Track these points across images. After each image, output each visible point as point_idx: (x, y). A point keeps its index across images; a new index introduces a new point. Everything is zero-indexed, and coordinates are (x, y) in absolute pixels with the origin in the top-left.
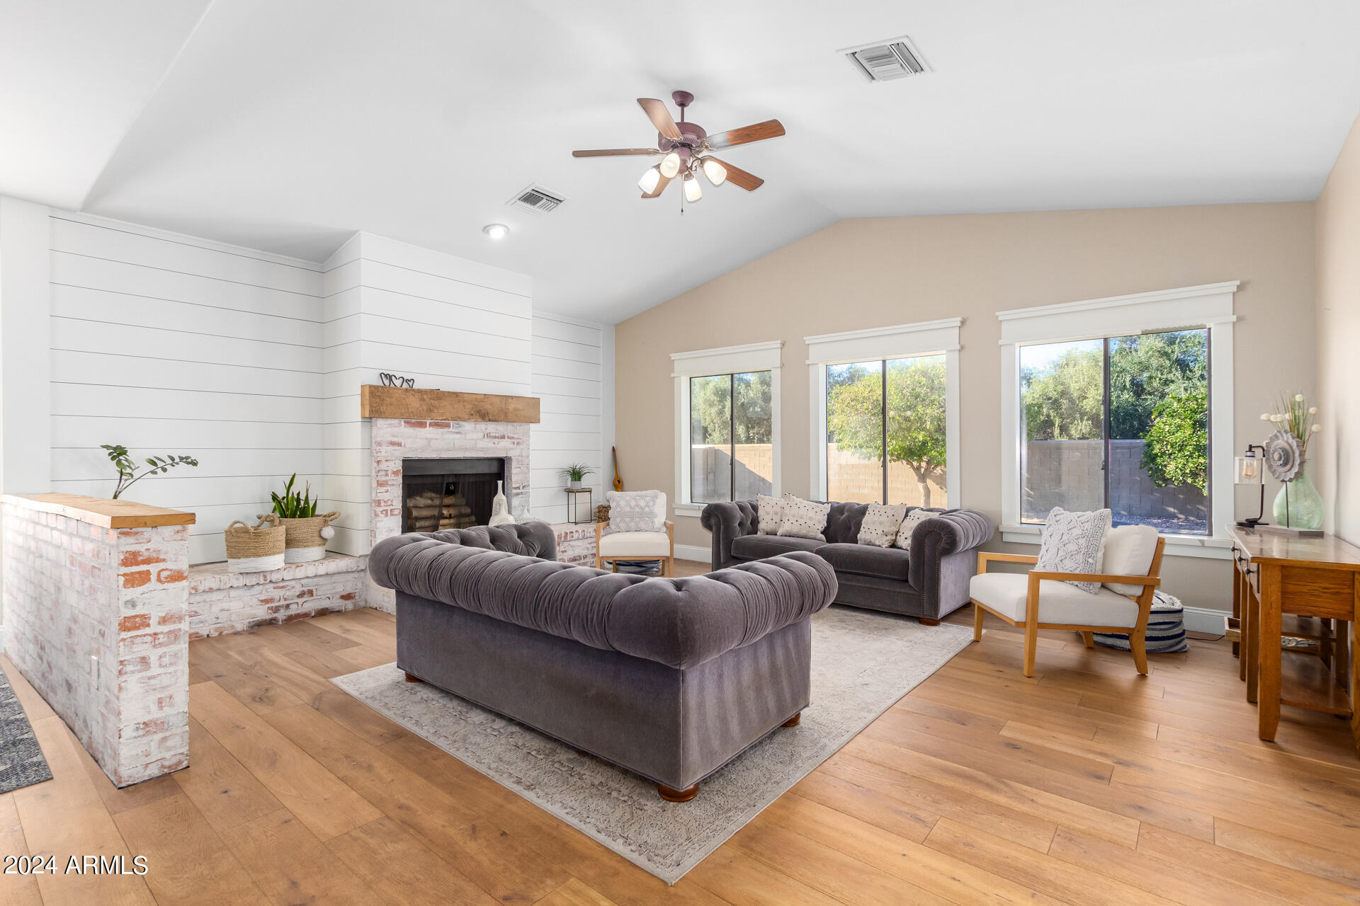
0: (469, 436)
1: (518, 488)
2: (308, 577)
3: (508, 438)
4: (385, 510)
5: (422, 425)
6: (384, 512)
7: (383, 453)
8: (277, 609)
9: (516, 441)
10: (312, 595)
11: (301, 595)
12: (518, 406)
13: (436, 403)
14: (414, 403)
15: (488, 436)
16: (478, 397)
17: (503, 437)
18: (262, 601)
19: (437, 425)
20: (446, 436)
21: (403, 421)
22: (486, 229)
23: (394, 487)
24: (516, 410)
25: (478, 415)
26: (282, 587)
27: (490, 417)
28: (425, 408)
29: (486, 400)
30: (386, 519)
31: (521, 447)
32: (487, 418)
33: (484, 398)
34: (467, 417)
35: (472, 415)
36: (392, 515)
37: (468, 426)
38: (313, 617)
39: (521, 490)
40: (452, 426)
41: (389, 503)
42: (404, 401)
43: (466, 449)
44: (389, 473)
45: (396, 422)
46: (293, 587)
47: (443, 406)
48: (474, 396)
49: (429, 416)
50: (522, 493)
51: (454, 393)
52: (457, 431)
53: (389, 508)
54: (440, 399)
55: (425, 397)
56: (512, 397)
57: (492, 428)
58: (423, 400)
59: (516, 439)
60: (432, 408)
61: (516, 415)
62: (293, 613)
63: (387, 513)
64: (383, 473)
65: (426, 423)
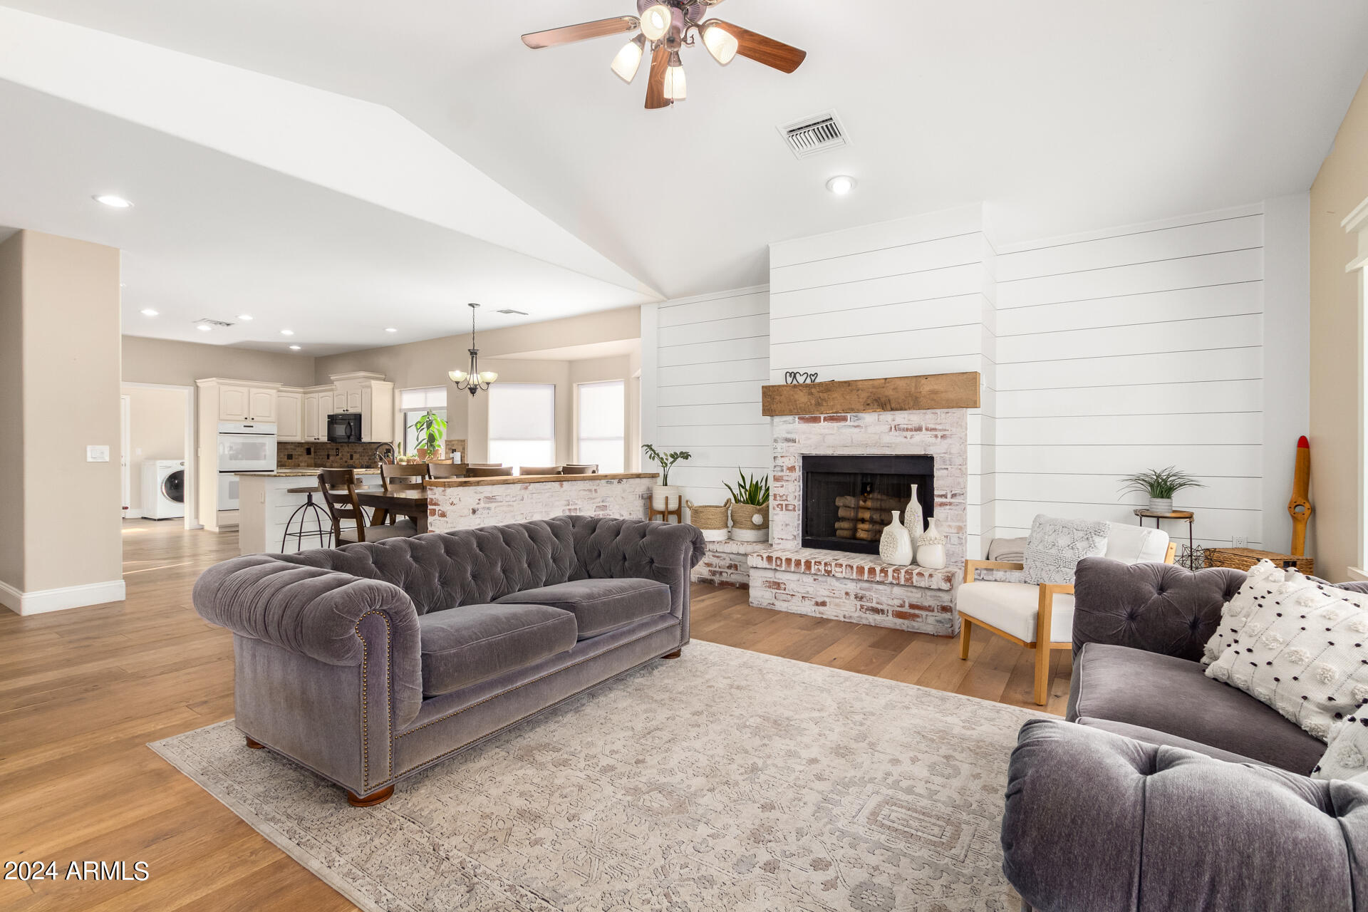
0: (870, 430)
1: (945, 496)
2: (732, 553)
3: (927, 429)
4: (780, 504)
5: (816, 420)
6: (780, 506)
7: (779, 450)
8: (714, 573)
9: (940, 434)
10: (737, 570)
11: (730, 567)
12: (936, 387)
13: (825, 395)
14: (802, 398)
15: (897, 428)
16: (875, 383)
17: (919, 429)
18: (705, 564)
19: (832, 419)
20: (844, 430)
21: (797, 417)
22: (828, 184)
23: (789, 483)
24: (934, 392)
25: (876, 404)
26: (718, 557)
27: (893, 406)
28: (813, 402)
29: (887, 385)
30: (781, 512)
31: (948, 441)
32: (888, 407)
33: (885, 383)
34: (862, 408)
35: (868, 405)
36: (787, 510)
37: (869, 418)
38: (737, 588)
39: (949, 500)
40: (849, 418)
41: (784, 498)
42: (792, 398)
43: (867, 446)
44: (785, 468)
45: (790, 418)
46: (724, 559)
47: (833, 398)
48: (871, 383)
49: (818, 411)
50: (951, 504)
51: (845, 382)
52: (856, 424)
53: (784, 503)
54: (830, 391)
55: (813, 390)
56: (926, 377)
57: (902, 418)
58: (811, 394)
59: (940, 430)
60: (820, 401)
61: (933, 400)
62: (725, 580)
63: (782, 507)
64: (779, 469)
65: (820, 417)
